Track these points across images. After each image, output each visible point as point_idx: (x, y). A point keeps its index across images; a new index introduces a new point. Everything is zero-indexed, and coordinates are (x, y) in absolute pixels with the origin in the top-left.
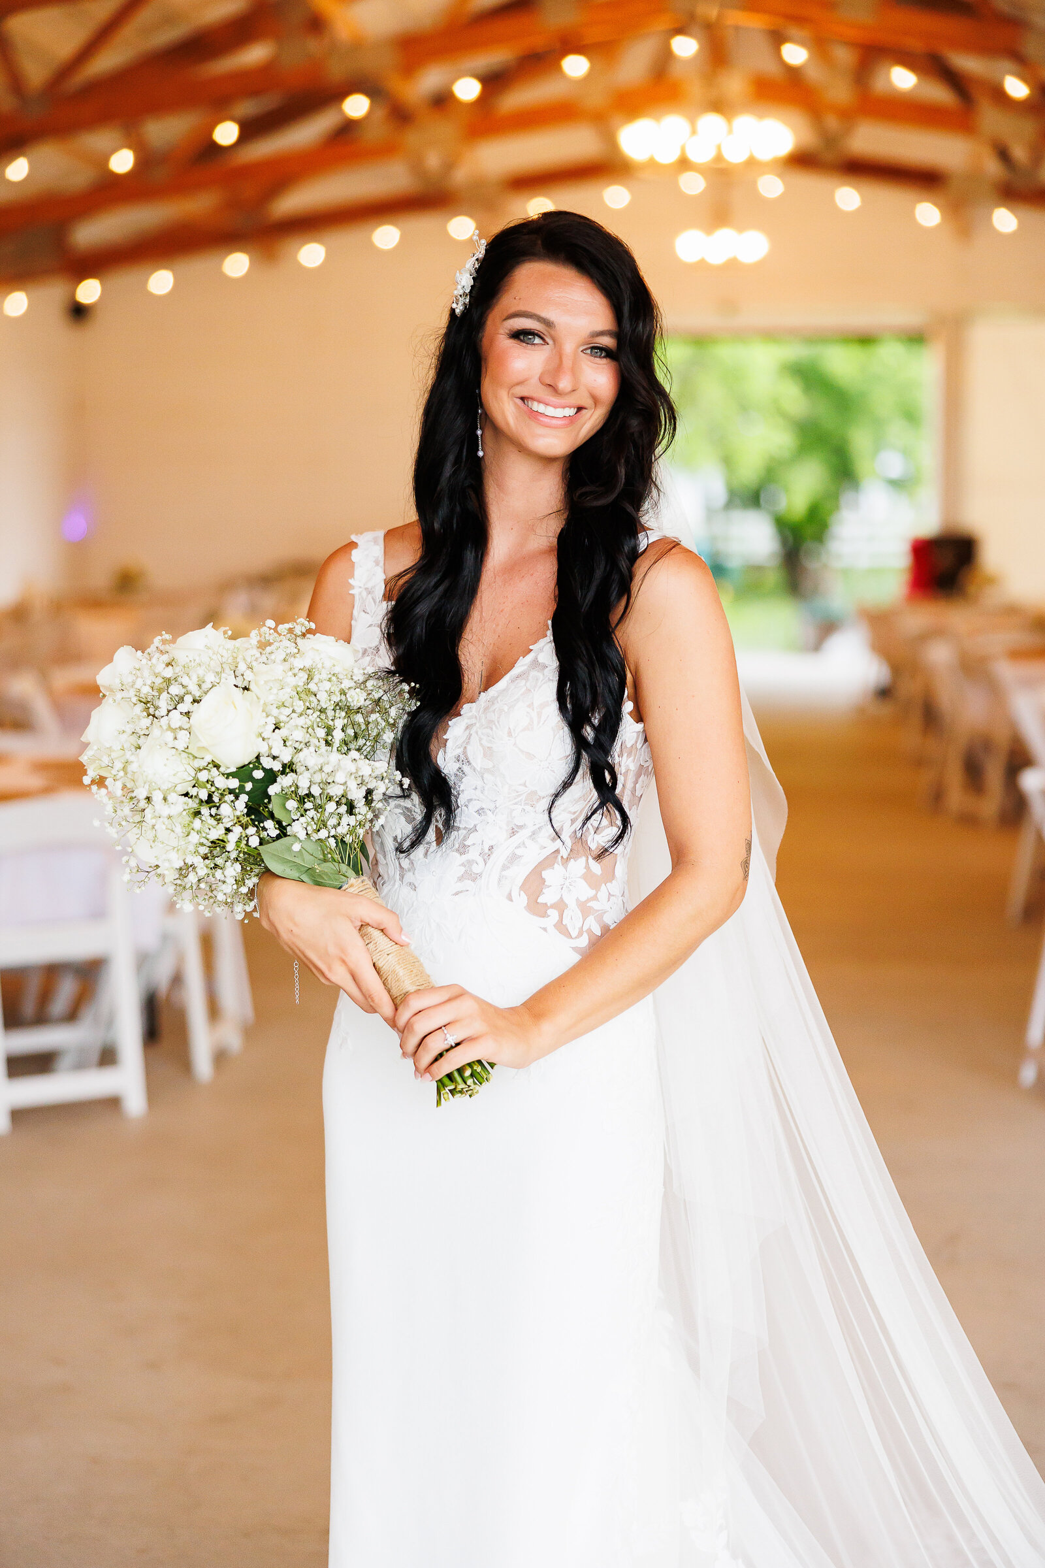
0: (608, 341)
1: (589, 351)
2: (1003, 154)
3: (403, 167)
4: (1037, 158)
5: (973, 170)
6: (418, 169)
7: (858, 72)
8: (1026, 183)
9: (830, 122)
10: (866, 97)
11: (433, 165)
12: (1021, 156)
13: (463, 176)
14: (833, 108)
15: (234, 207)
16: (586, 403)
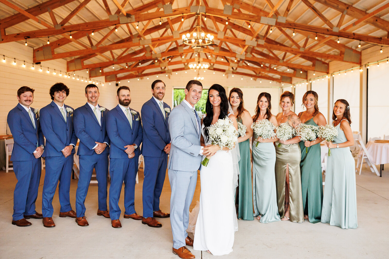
0: (219, 95)
2: (233, 68)
3: (160, 68)
4: (236, 69)
5: (229, 70)
6: (161, 68)
7: (216, 58)
8: (235, 72)
9: (212, 64)
10: (216, 61)
11: (163, 68)
12: (235, 68)
13: (166, 69)
14: (212, 63)
15: (138, 72)
16: (219, 101)
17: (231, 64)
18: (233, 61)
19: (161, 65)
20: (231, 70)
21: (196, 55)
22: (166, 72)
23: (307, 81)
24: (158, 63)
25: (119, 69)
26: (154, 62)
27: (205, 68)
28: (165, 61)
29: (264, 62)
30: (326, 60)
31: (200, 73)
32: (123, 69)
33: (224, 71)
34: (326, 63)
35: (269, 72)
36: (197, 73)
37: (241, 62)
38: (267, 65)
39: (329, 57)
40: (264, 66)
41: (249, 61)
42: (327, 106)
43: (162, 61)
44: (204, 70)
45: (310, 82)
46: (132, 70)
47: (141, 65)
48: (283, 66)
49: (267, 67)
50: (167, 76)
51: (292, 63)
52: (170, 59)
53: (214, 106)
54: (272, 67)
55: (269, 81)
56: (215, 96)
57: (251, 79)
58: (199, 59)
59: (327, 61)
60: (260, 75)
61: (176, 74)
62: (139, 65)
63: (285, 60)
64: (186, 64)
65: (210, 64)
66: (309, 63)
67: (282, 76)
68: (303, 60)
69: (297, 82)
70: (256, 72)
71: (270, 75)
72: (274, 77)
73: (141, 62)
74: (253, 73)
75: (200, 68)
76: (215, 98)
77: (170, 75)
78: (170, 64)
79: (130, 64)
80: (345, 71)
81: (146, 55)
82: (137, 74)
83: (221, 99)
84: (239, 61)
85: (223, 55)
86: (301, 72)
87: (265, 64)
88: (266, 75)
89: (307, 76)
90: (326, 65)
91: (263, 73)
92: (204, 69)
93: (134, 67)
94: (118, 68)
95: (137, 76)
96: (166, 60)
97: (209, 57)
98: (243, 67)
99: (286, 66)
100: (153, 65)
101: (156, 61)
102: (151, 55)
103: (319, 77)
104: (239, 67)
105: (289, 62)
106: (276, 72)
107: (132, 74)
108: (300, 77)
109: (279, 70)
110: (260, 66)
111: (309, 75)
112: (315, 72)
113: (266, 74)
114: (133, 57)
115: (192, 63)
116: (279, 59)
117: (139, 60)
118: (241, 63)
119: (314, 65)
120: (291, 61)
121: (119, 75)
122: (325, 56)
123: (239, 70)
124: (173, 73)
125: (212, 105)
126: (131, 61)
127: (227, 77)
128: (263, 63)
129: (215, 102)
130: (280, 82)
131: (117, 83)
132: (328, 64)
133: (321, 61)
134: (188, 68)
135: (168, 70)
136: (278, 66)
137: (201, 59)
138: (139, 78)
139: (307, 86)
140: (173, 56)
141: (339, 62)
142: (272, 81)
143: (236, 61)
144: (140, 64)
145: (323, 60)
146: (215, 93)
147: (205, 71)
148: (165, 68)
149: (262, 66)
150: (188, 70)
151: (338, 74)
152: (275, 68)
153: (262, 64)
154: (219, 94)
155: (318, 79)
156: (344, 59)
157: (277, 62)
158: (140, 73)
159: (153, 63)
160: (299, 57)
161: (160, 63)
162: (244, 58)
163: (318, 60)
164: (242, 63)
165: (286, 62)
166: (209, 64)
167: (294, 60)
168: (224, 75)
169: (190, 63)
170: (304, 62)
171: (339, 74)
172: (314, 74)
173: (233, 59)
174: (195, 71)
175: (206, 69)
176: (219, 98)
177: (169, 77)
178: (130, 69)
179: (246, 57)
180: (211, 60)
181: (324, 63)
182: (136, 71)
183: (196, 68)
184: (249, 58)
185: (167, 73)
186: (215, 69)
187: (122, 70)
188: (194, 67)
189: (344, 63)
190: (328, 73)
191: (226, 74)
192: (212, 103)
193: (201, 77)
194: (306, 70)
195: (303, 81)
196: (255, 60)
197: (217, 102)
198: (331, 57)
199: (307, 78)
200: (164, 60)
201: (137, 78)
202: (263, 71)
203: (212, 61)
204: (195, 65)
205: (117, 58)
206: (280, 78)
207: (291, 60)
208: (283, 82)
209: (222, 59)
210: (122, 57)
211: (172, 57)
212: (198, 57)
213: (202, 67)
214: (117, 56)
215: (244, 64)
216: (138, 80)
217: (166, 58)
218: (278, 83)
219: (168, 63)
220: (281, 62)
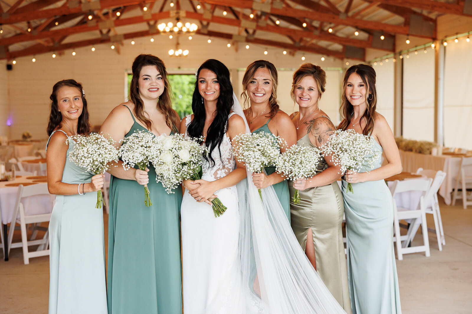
0: (216, 80)
1: (214, 82)
2: (246, 31)
3: (98, 32)
4: (254, 32)
5: (239, 34)
6: (101, 32)
7: (212, 11)
8: (251, 38)
9: (205, 23)
10: (213, 17)
11: (105, 31)
12: (251, 31)
13: (111, 34)
14: (205, 20)
15: (53, 41)
16: (215, 91)
17: (244, 23)
18: (247, 17)
19: (101, 25)
20: (244, 34)
21: (172, 5)
22: (112, 39)
23: (395, 54)
24: (95, 21)
25: (13, 34)
26: (85, 20)
27: (191, 30)
28: (108, 18)
29: (308, 18)
30: (430, 13)
31: (180, 42)
32: (21, 34)
33: (228, 37)
34: (431, 20)
35: (320, 38)
36: (175, 42)
37: (263, 18)
38: (316, 24)
39: (435, 6)
40: (310, 25)
41: (280, 17)
42: (433, 105)
43: (103, 18)
44: (188, 34)
45: (401, 57)
46: (39, 37)
47: (58, 27)
48: (347, 25)
49: (316, 28)
50: (113, 47)
51: (365, 19)
52: (118, 14)
53: (206, 100)
54: (326, 29)
55: (320, 56)
56: (209, 82)
57: (285, 53)
58: (177, 13)
59: (433, 16)
60: (302, 44)
61: (131, 44)
62: (55, 25)
63: (350, 14)
64: (152, 23)
65: (201, 23)
66: (398, 19)
67: (345, 47)
68: (385, 13)
69: (376, 58)
70: (295, 38)
71: (323, 43)
72: (330, 48)
73: (58, 18)
74: (289, 41)
75: (180, 32)
76: (209, 85)
77: (121, 47)
78: (119, 22)
79: (35, 23)
80: (466, 34)
81: (68, 5)
82: (51, 44)
83: (221, 88)
84: (258, 18)
85: (226, 5)
86: (382, 38)
87: (311, 22)
88: (313, 44)
89: (394, 45)
90: (431, 23)
91: (308, 39)
92: (188, 32)
93: (44, 29)
94: (9, 33)
95: (51, 49)
96: (110, 15)
97: (199, 7)
98: (267, 28)
99: (352, 26)
100: (84, 26)
101: (90, 17)
102: (80, 6)
103: (418, 48)
104: (259, 27)
105: (358, 17)
106: (333, 37)
107: (39, 44)
108: (382, 47)
109: (339, 34)
110: (301, 26)
111: (398, 42)
112: (410, 37)
113: (314, 41)
114: (41, 10)
115: (163, 20)
116: (337, 12)
117: (55, 16)
118: (263, 22)
119: (407, 23)
120: (363, 16)
121: (13, 48)
122: (428, 5)
123: (261, 35)
124: (125, 42)
125: (203, 98)
126: (38, 17)
127: (237, 50)
128: (307, 20)
129: (208, 93)
130: (342, 59)
131: (10, 63)
132: (435, 21)
133: (421, 15)
134: (155, 31)
135: (116, 35)
136: (337, 25)
137: (182, 14)
138: (56, 52)
139: (395, 64)
140: (125, 7)
141: (455, 16)
142: (325, 56)
143: (252, 16)
144: (57, 24)
145: (425, 13)
146: (210, 76)
147: (190, 38)
148: (109, 31)
149: (305, 25)
150: (156, 37)
151: (454, 40)
152: (330, 31)
153: (305, 22)
154: (218, 78)
155: (416, 51)
156: (465, 11)
157: (334, 18)
158: (57, 41)
159: (84, 22)
160: (377, 8)
161: (97, 22)
162: (268, 10)
163: (415, 13)
164: (266, 20)
165: (353, 17)
166: (198, 22)
167: (369, 14)
168: (229, 45)
169: (159, 21)
170: (388, 17)
171: (456, 41)
172: (408, 42)
173: (247, 11)
174: (171, 37)
175: (193, 32)
176: (217, 87)
177: (117, 50)
178: (36, 33)
179: (272, 9)
180: (201, 15)
181: (427, 19)
182: (48, 39)
183: (171, 32)
184: (278, 10)
185: (114, 42)
186: (211, 34)
187: (20, 37)
188: (168, 30)
189: (464, 19)
190: (434, 39)
191: (233, 44)
192: (202, 93)
193: (183, 51)
194: (393, 34)
195: (387, 55)
196: (290, 14)
197: (211, 93)
198: (440, 7)
199: (393, 50)
200: (106, 14)
201: (52, 53)
202: (308, 36)
203: (205, 17)
204: (170, 25)
205: (8, 11)
206: (341, 51)
207: (363, 13)
208: (348, 58)
209: (225, 13)
210: (18, 10)
211: (122, 8)
212: (175, 8)
213: (184, 30)
214: (8, 8)
215: (269, 22)
216: (54, 56)
217: (110, 11)
218: (338, 61)
219: (115, 21)
220: (342, 17)
